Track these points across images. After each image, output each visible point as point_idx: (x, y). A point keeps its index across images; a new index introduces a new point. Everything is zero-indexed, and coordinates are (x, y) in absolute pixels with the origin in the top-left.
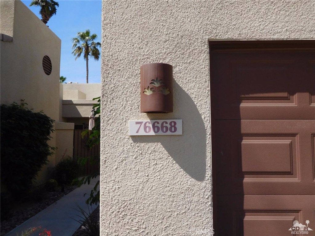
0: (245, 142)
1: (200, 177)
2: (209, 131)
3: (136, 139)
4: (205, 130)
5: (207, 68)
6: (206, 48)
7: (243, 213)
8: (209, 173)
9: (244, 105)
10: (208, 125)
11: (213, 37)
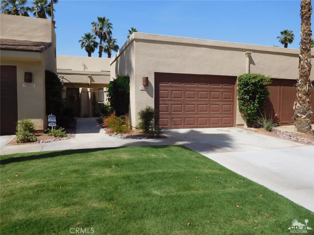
0: (160, 91)
1: (152, 97)
2: (154, 89)
3: (141, 90)
4: (153, 89)
5: (154, 78)
6: (154, 74)
7: (159, 104)
8: (154, 97)
9: (160, 84)
10: (154, 88)
11: (155, 72)
